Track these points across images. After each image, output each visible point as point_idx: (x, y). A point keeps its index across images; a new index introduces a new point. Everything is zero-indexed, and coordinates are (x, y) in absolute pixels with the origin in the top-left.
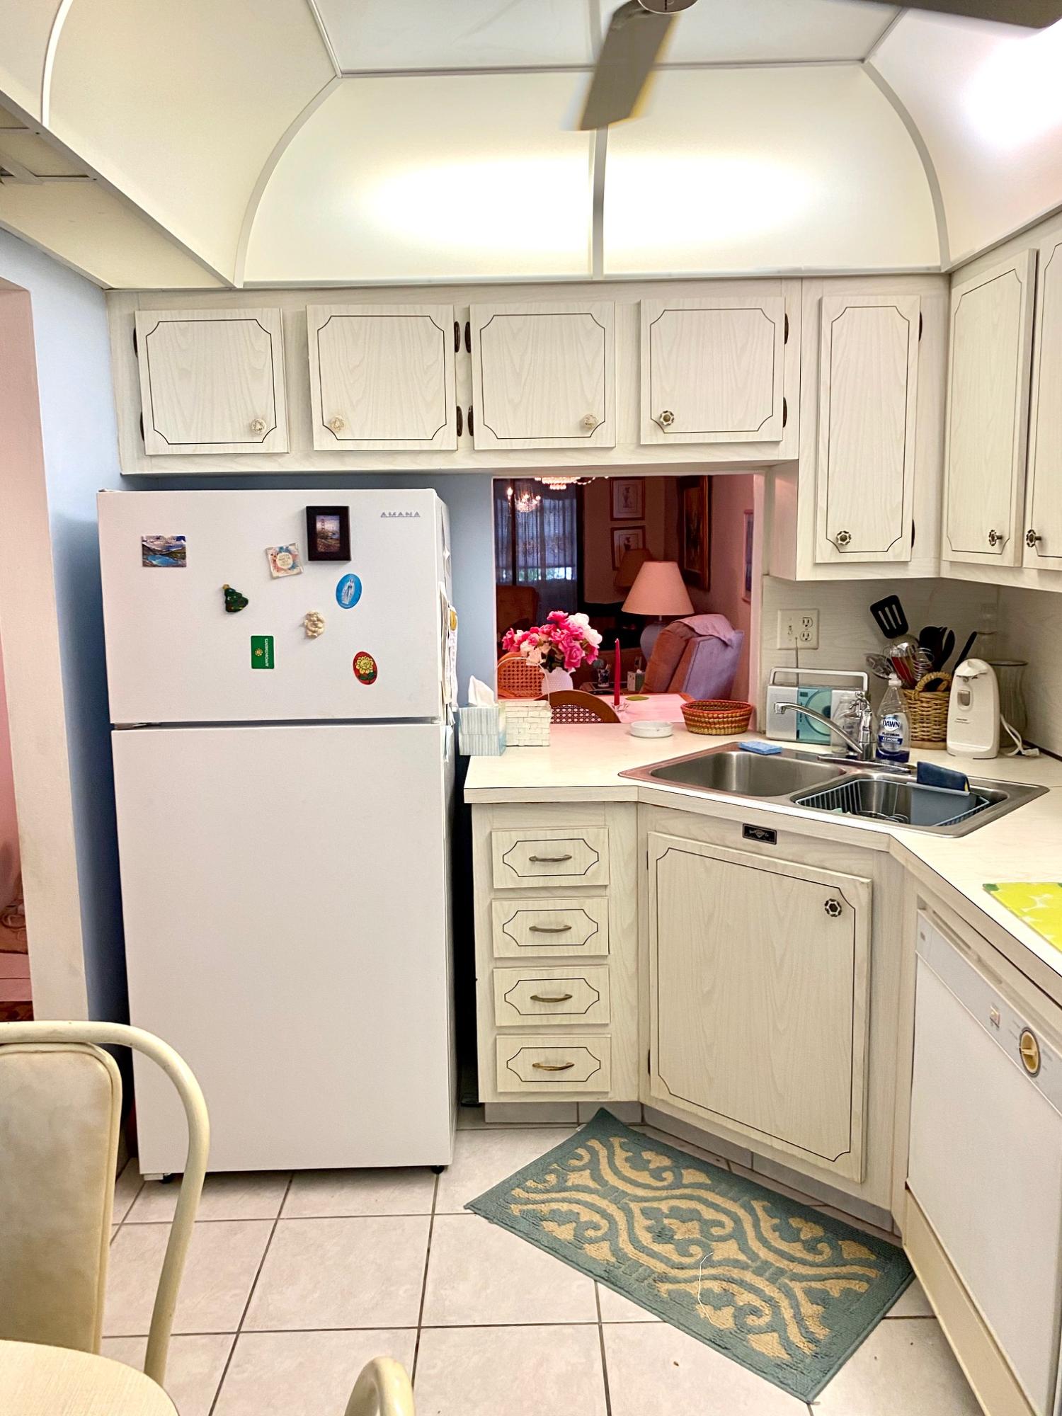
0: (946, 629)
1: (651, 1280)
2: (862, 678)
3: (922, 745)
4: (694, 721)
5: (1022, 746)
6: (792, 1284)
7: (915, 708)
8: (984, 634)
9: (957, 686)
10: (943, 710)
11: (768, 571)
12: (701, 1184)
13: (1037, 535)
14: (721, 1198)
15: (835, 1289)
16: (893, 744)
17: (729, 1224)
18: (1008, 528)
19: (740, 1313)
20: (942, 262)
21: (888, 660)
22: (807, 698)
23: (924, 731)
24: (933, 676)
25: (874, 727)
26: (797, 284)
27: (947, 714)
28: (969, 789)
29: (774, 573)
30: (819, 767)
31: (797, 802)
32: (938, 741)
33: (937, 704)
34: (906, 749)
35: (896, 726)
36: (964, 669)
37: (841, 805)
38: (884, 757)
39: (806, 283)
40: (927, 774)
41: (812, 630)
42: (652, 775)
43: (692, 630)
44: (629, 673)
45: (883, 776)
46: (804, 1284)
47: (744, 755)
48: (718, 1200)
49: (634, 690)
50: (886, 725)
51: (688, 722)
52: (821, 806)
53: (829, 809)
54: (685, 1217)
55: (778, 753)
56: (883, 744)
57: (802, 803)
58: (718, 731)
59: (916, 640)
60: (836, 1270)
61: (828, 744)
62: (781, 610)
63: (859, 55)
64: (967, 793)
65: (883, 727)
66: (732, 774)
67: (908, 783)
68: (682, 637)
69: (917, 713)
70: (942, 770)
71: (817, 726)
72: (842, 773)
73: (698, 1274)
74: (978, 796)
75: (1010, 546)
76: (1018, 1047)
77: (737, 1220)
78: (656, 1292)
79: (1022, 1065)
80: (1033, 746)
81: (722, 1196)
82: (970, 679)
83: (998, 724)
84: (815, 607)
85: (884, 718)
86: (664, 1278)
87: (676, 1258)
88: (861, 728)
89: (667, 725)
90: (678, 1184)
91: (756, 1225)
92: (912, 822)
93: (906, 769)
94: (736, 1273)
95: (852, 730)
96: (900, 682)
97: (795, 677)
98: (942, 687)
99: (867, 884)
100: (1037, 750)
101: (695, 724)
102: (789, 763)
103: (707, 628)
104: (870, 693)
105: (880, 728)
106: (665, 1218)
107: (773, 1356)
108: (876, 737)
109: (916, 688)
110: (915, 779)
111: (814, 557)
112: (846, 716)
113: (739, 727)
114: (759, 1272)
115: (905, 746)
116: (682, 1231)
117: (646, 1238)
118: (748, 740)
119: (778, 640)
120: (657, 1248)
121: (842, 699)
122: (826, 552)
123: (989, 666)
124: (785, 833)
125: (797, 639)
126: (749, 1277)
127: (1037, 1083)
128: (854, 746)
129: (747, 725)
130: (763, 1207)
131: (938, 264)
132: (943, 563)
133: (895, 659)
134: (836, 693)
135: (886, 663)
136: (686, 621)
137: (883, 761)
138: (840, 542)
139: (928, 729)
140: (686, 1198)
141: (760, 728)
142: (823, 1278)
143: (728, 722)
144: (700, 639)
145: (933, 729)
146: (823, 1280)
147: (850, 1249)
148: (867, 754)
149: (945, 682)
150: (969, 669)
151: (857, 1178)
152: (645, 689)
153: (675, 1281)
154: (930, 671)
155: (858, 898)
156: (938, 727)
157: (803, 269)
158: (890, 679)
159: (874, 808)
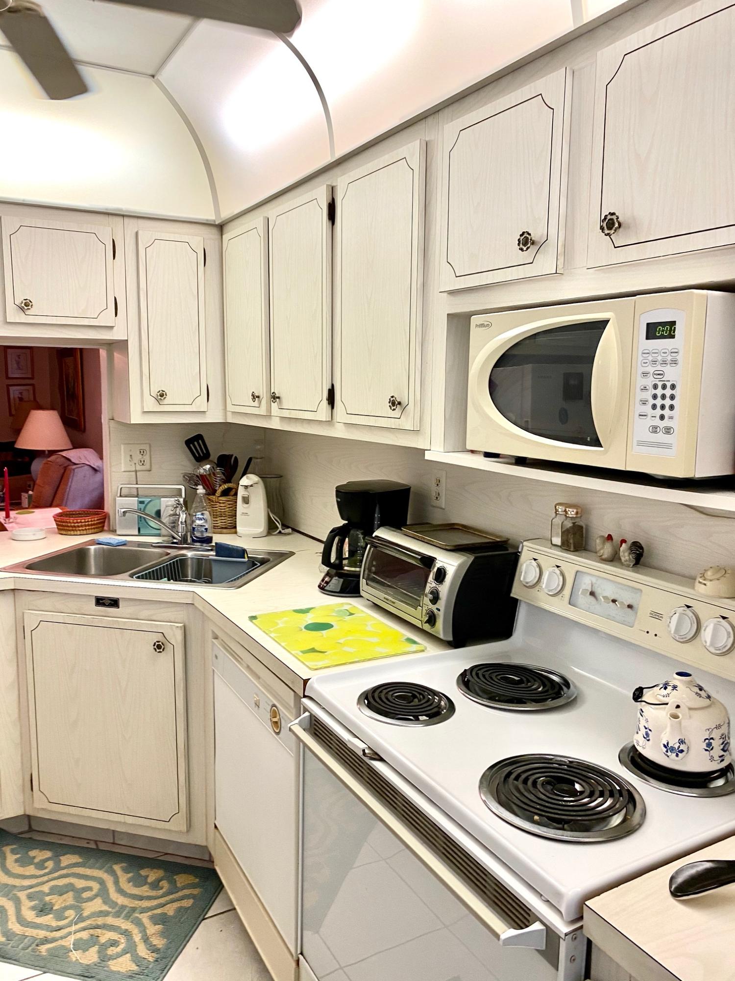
0: (232, 455)
1: (34, 946)
2: (180, 489)
3: (221, 531)
4: (63, 526)
5: (282, 528)
6: (140, 916)
7: (216, 507)
8: (257, 458)
9: (241, 492)
10: (233, 507)
11: (113, 417)
12: (74, 864)
13: (277, 395)
14: (90, 870)
15: (170, 910)
16: (202, 532)
17: (96, 886)
18: (262, 392)
19: (103, 948)
20: (216, 218)
21: (197, 476)
22: (144, 505)
23: (222, 522)
24: (226, 486)
25: (189, 522)
26: (120, 219)
27: (236, 511)
28: (248, 557)
29: (116, 419)
30: (152, 551)
31: (134, 577)
32: (232, 528)
33: (229, 504)
34: (210, 535)
35: (203, 520)
36: (244, 481)
37: (167, 576)
38: (197, 541)
39: (126, 220)
40: (222, 550)
41: (147, 458)
42: (27, 568)
43: (69, 460)
44: (22, 494)
45: (196, 554)
46: (150, 913)
47: (99, 549)
48: (88, 872)
49: (27, 506)
50: (197, 519)
51: (59, 527)
52: (152, 577)
53: (158, 579)
54: (60, 891)
55: (124, 545)
56: (195, 533)
57: (138, 578)
58: (82, 532)
59: (215, 463)
60: (171, 897)
61: (159, 535)
62: (123, 444)
63: (151, 72)
64: (246, 559)
65: (195, 522)
66: (90, 563)
67: (210, 557)
68: (60, 466)
69: (217, 511)
70: (230, 546)
71: (152, 524)
72: (169, 554)
73: (71, 930)
74: (253, 561)
75: (264, 402)
76: (269, 718)
77: (102, 882)
78: (38, 953)
79: (272, 730)
80: (288, 527)
81: (90, 869)
82: (248, 487)
83: (267, 514)
84: (147, 442)
85: (196, 515)
86: (46, 941)
87: (54, 924)
88: (180, 523)
89: (42, 530)
90: (57, 868)
91: (116, 882)
92: (213, 581)
93: (210, 548)
94: (100, 921)
95: (174, 525)
96: (204, 491)
97: (135, 490)
98: (232, 493)
99: (181, 627)
100: (290, 529)
101: (63, 528)
102: (131, 550)
103: (80, 458)
104: (186, 499)
105: (193, 522)
106: (47, 896)
107: (126, 971)
108: (189, 527)
109: (217, 495)
110: (215, 554)
111: (143, 407)
112: (170, 516)
113: (96, 528)
114: (117, 915)
115: (209, 533)
116: (58, 902)
117: (30, 915)
118: (104, 537)
119: (123, 465)
120: (39, 920)
121: (167, 504)
122: (151, 404)
123: (259, 478)
124: (125, 599)
125: (135, 464)
126: (110, 920)
127: (280, 738)
128: (176, 536)
129: (104, 526)
130: (121, 867)
131: (214, 218)
132: (228, 413)
133: (202, 476)
134: (164, 501)
135: (195, 478)
136: (64, 454)
137: (196, 544)
138: (159, 397)
139: (224, 521)
140: (62, 877)
141: (113, 528)
142: (162, 905)
143: (88, 525)
144: (74, 467)
145: (229, 520)
146: (162, 907)
147: (181, 880)
148: (184, 540)
149: (234, 490)
150: (247, 480)
151: (184, 828)
152: (33, 505)
153: (54, 940)
154: (225, 482)
155: (176, 638)
156: (231, 519)
157: (124, 209)
158: (198, 489)
159: (190, 576)
